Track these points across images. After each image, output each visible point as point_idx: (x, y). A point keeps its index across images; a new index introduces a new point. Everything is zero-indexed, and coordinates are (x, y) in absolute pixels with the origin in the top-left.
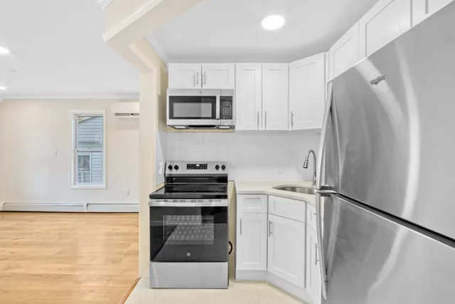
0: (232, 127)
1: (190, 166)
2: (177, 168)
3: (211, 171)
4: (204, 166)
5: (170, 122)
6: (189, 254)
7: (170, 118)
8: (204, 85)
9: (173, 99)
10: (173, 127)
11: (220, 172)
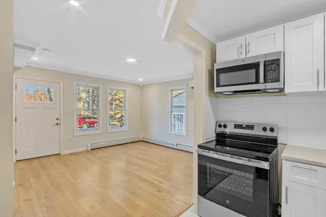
0: (282, 90)
1: (237, 126)
2: (225, 126)
3: (257, 132)
4: (251, 127)
5: (217, 90)
6: (228, 202)
7: (217, 87)
8: (248, 54)
9: (220, 71)
10: (221, 93)
11: (268, 134)
